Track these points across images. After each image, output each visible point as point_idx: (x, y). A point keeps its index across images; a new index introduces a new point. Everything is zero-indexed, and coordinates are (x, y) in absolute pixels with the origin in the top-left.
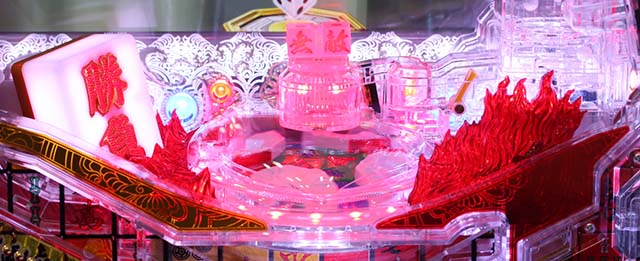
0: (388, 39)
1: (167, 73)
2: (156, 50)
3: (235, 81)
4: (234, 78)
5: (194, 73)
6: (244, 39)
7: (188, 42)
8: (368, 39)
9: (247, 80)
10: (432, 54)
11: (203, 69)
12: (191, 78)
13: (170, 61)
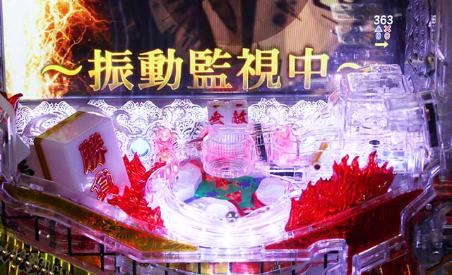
0: (272, 103)
1: (131, 127)
2: (123, 112)
3: (174, 131)
4: (173, 129)
5: (148, 127)
6: (179, 104)
7: (143, 107)
8: (259, 104)
9: (181, 130)
10: (300, 113)
11: (153, 124)
12: (146, 130)
13: (133, 119)
